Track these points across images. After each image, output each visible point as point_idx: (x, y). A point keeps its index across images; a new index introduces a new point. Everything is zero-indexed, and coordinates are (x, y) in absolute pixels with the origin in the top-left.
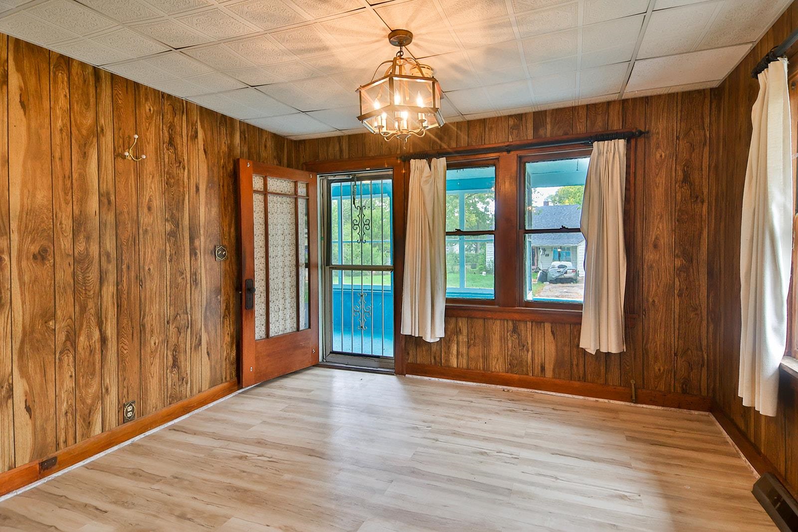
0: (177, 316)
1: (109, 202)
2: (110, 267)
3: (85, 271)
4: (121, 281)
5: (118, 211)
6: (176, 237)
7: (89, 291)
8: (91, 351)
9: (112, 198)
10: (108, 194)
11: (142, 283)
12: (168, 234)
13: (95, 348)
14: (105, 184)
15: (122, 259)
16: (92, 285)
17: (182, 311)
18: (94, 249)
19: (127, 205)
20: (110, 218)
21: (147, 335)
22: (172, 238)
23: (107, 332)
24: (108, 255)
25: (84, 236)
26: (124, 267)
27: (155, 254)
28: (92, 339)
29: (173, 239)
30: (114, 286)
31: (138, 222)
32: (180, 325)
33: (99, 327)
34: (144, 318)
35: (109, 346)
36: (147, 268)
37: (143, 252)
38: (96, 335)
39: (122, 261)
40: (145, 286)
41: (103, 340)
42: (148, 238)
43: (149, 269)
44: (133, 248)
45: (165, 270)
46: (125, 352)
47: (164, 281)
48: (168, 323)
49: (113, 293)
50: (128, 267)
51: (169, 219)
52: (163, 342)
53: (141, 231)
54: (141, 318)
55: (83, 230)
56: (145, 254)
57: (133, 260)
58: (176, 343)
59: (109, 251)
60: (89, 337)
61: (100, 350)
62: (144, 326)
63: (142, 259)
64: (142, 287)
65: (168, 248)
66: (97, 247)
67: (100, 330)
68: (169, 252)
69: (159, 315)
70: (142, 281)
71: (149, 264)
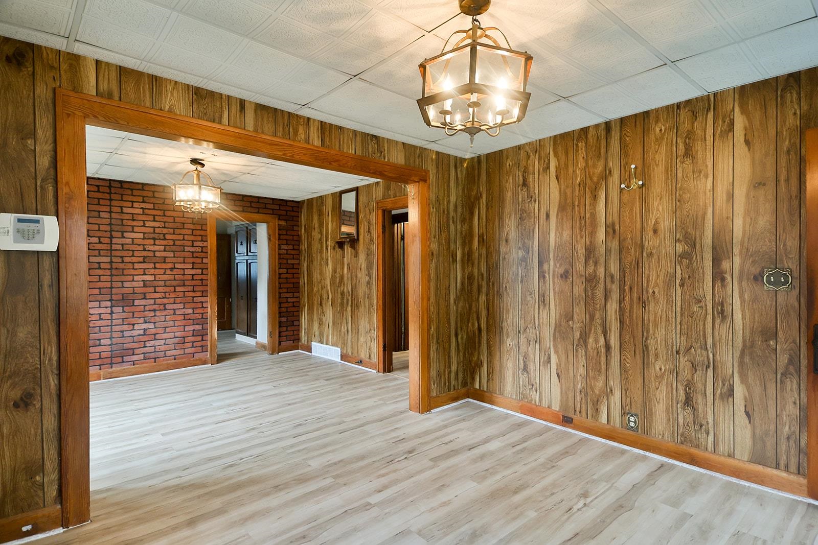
0: (690, 349)
1: (614, 231)
2: (614, 287)
3: (593, 289)
4: (624, 300)
5: (622, 238)
6: (690, 259)
7: (597, 304)
8: (598, 353)
9: (617, 227)
10: (613, 224)
11: (645, 305)
12: (679, 256)
13: (601, 352)
14: (611, 216)
15: (624, 281)
16: (598, 301)
17: (699, 345)
18: (601, 271)
19: (631, 231)
20: (615, 245)
21: (650, 357)
22: (685, 260)
23: (611, 341)
24: (612, 277)
25: (593, 261)
26: (627, 288)
27: (661, 278)
28: (598, 344)
29: (685, 262)
30: (617, 303)
31: (642, 246)
32: (695, 360)
33: (604, 335)
34: (647, 339)
35: (613, 354)
36: (651, 291)
37: (646, 276)
38: (602, 341)
39: (624, 283)
40: (649, 309)
41: (608, 347)
42: (653, 261)
43: (654, 292)
44: (636, 271)
45: (674, 294)
46: (628, 365)
47: (672, 307)
48: (678, 352)
49: (616, 310)
50: (631, 289)
51: (681, 238)
52: (672, 371)
53: (645, 254)
54: (644, 338)
55: (592, 256)
56: (649, 276)
57: (636, 282)
58: (690, 379)
59: (613, 273)
60: (596, 341)
61: (605, 355)
62: (647, 347)
63: (646, 282)
64: (644, 308)
65: (679, 271)
66: (603, 269)
67: (605, 339)
68: (680, 275)
69: (665, 341)
70: (645, 302)
71: (654, 287)
